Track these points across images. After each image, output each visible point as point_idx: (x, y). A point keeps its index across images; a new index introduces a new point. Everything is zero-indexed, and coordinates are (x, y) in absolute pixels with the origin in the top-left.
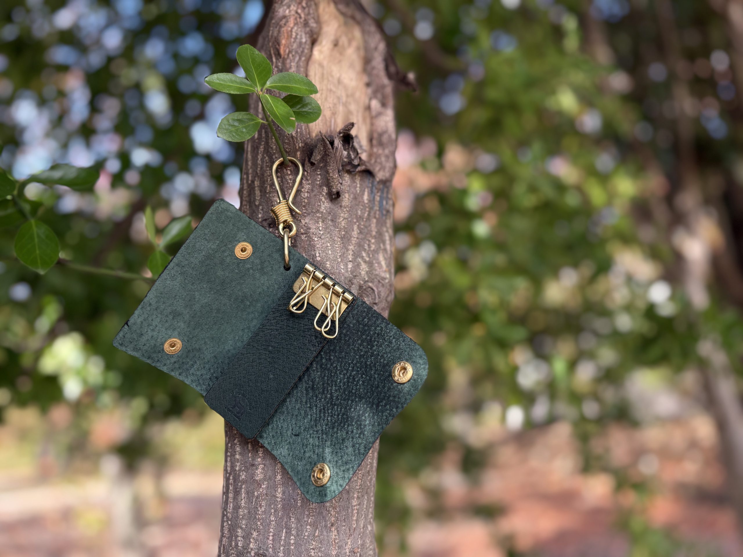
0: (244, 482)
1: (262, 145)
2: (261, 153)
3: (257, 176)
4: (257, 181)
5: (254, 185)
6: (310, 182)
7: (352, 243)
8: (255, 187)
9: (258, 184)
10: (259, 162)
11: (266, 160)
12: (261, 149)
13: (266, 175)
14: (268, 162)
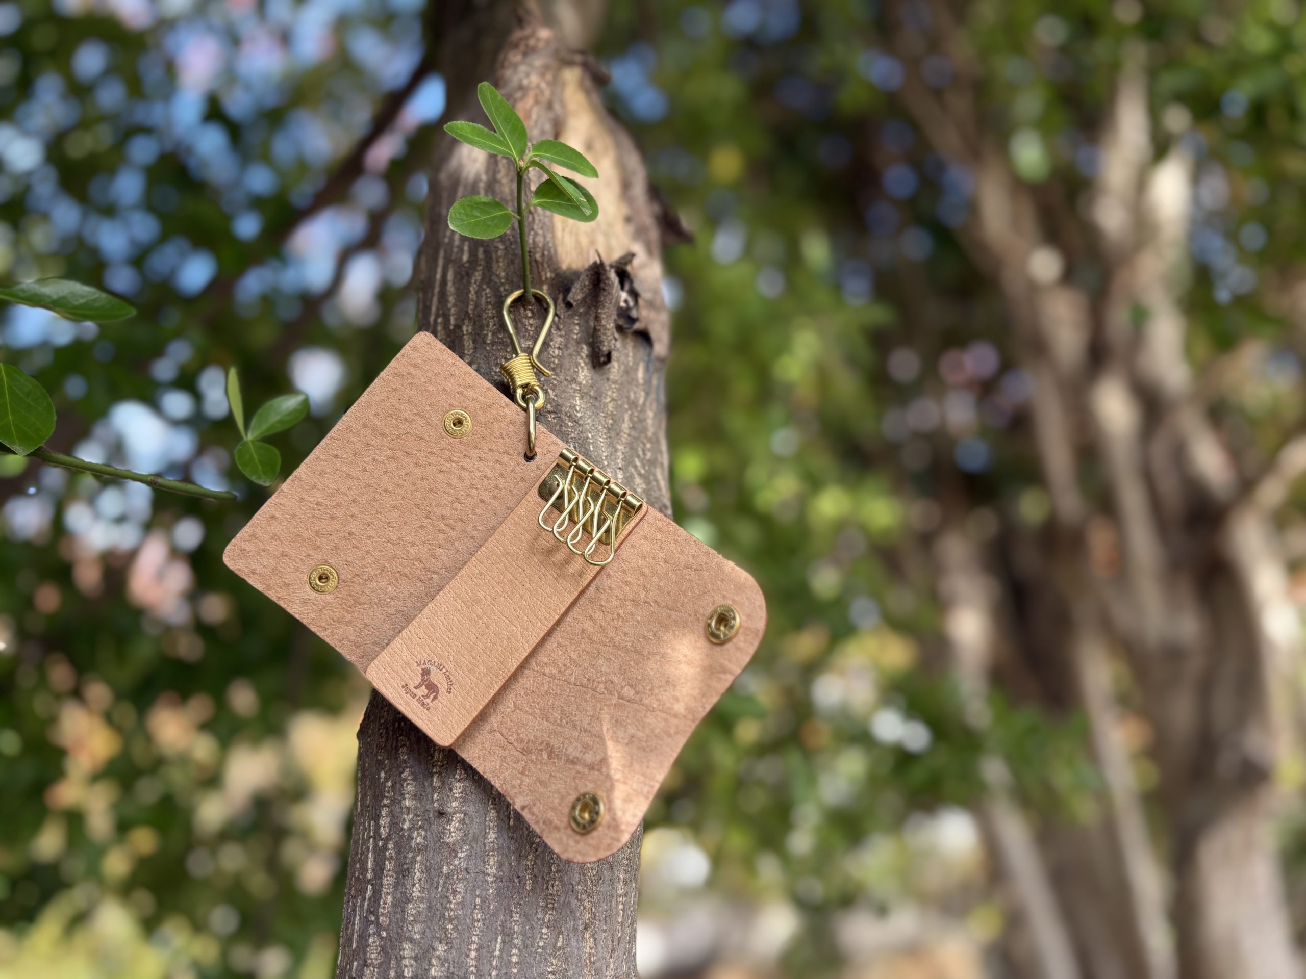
0: (419, 850)
1: (478, 271)
2: (475, 283)
3: (467, 318)
4: (468, 326)
5: (462, 331)
6: (563, 333)
7: (622, 441)
8: (463, 335)
9: (470, 331)
10: (472, 295)
11: (486, 294)
12: (475, 276)
13: (485, 316)
14: (490, 297)
